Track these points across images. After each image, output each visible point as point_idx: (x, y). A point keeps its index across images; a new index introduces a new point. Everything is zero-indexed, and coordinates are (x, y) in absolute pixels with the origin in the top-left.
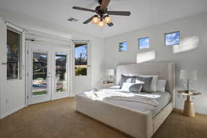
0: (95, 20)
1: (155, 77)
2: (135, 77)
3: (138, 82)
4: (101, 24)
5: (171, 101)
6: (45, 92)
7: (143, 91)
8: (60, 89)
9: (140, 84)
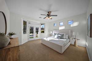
0: (47, 18)
1: (65, 34)
3: (59, 35)
4: (49, 19)
5: (70, 41)
6: (33, 37)
7: (61, 38)
8: (37, 37)
9: (60, 36)
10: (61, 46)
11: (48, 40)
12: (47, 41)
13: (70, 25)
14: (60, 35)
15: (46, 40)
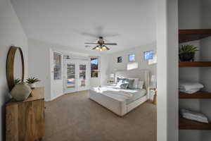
0: (98, 48)
1: (136, 79)
2: (124, 79)
3: (126, 82)
4: (101, 50)
6: (74, 87)
7: (128, 88)
8: (83, 85)
9: (126, 84)
10: (120, 103)
11: (101, 92)
12: (99, 93)
13: (147, 60)
14: (128, 80)
15: (98, 91)
